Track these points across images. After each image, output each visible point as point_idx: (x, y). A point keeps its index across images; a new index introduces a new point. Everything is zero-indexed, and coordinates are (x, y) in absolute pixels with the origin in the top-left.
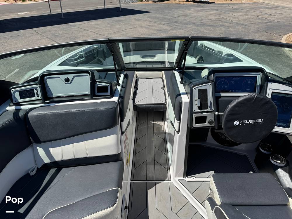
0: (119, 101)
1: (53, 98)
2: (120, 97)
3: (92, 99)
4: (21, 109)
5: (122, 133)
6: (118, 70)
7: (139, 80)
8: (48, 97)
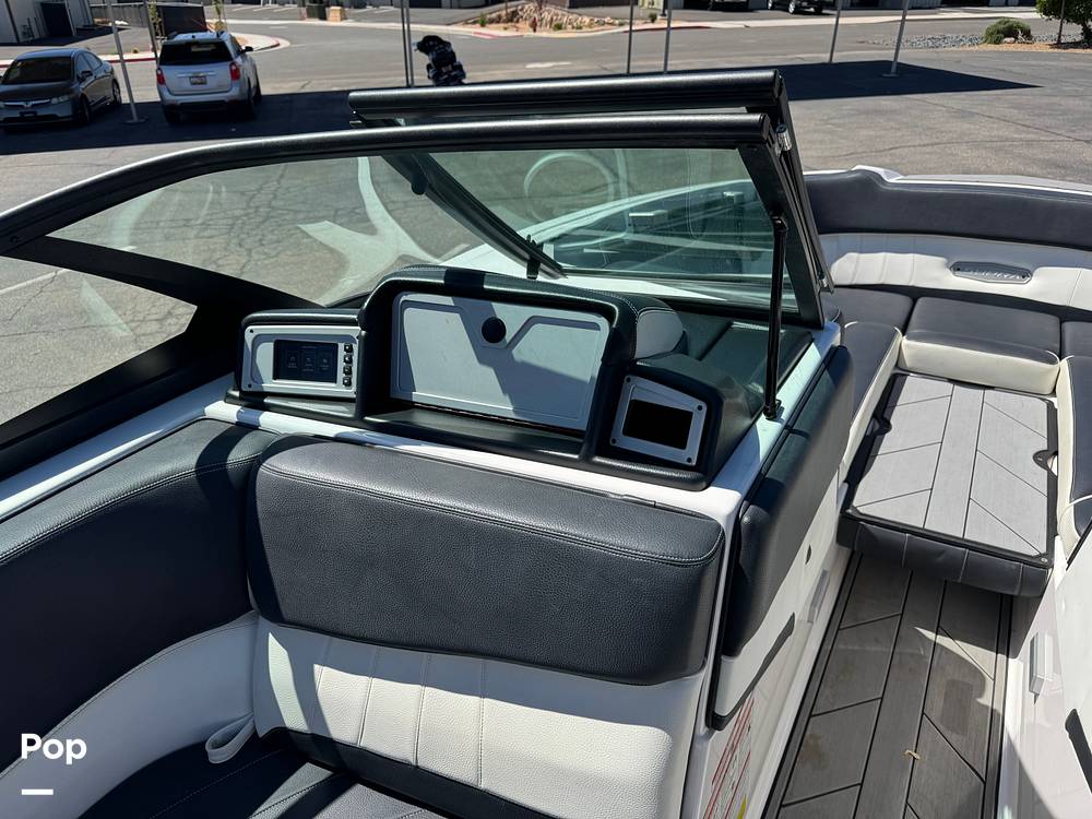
0: (738, 521)
1: (410, 405)
2: (751, 498)
3: (586, 464)
4: (254, 427)
5: (715, 721)
6: (790, 319)
7: (911, 380)
8: (392, 396)
